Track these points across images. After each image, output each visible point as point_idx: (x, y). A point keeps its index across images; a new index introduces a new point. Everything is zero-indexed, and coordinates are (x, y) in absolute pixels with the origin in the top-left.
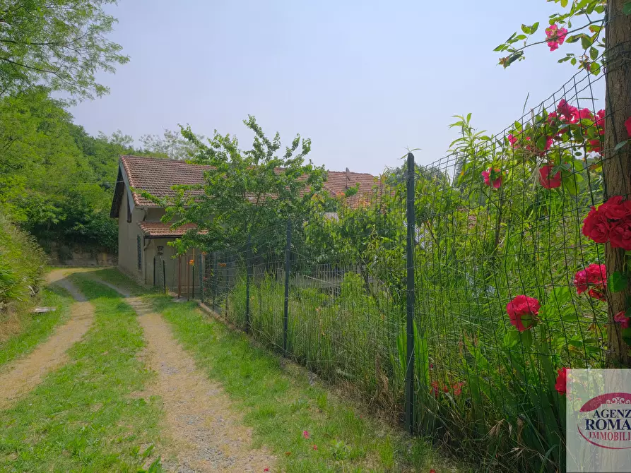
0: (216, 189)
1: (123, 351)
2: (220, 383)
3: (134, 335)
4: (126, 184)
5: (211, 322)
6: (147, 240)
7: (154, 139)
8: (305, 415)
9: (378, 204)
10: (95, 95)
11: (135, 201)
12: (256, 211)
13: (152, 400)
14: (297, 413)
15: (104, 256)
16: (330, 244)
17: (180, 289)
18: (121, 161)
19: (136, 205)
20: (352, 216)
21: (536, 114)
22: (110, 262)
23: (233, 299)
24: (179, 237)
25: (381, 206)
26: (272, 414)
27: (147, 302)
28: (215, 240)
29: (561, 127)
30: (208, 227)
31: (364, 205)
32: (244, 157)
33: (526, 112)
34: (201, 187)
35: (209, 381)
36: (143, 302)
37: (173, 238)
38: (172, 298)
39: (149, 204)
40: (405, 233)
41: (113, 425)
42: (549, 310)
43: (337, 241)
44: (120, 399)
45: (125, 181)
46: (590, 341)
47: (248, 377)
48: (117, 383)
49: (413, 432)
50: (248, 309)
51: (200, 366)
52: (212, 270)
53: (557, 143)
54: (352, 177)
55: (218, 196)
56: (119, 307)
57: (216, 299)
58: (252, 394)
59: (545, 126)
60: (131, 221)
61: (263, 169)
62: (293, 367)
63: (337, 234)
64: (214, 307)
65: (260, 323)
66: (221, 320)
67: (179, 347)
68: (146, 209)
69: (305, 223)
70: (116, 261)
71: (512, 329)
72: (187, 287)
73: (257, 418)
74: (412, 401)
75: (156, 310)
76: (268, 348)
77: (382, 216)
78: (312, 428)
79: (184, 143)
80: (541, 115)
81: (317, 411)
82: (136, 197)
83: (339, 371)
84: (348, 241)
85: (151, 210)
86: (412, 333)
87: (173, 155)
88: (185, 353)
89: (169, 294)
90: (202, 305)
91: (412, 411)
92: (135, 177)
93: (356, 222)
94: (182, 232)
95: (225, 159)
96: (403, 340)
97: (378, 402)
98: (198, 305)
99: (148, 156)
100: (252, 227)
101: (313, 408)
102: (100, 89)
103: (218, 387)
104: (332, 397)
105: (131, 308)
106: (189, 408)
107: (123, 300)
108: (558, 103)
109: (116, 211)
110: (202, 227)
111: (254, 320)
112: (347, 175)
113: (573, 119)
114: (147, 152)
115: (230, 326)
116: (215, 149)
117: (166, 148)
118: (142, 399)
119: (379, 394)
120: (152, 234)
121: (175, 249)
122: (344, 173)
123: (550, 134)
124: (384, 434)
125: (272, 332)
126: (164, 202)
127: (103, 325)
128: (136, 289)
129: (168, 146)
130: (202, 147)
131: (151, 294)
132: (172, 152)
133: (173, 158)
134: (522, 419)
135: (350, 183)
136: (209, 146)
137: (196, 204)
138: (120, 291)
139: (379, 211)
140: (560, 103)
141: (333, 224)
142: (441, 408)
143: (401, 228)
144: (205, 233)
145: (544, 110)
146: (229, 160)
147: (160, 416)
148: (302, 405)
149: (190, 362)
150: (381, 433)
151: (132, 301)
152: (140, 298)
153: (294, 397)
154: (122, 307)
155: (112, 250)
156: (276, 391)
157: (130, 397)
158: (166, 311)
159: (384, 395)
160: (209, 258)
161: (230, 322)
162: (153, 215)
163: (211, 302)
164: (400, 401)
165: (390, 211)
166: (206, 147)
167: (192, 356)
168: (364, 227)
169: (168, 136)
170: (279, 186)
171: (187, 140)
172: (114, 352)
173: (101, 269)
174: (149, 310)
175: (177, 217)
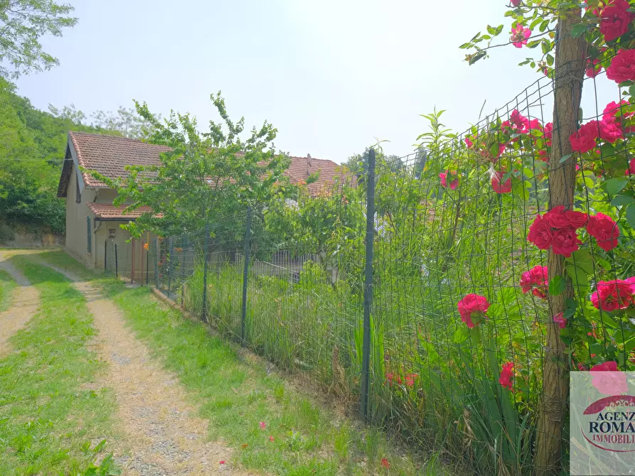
0: (173, 172)
1: (71, 339)
2: (175, 374)
3: (83, 323)
4: (75, 162)
5: (166, 309)
6: (98, 222)
7: (107, 115)
8: (261, 406)
9: (339, 195)
10: (43, 66)
11: (85, 181)
12: (214, 196)
13: (103, 392)
14: (254, 403)
15: (51, 238)
16: (290, 232)
17: (133, 273)
18: (70, 138)
19: (86, 185)
20: (312, 205)
21: (490, 121)
22: (57, 244)
23: (189, 285)
24: (133, 220)
25: (342, 196)
26: (228, 406)
27: (98, 287)
28: (171, 224)
29: (512, 136)
30: (164, 211)
31: (325, 194)
32: (203, 139)
33: (482, 118)
34: (157, 168)
35: (164, 372)
36: (93, 287)
37: (125, 221)
38: (125, 283)
39: (100, 185)
40: (365, 225)
41: (62, 419)
42: (496, 310)
43: (297, 230)
44: (69, 391)
45: (74, 158)
46: (531, 338)
47: (204, 367)
48: (66, 374)
49: (367, 421)
50: (205, 297)
51: (154, 356)
52: (168, 255)
53: (509, 151)
54: (313, 163)
55: (175, 178)
56: (67, 292)
57: (172, 285)
58: (209, 386)
59: (498, 133)
60: (80, 202)
61: (222, 152)
62: (251, 357)
63: (297, 222)
64: (168, 293)
65: (218, 311)
66: (177, 307)
67: (132, 335)
68: (97, 190)
69: (265, 210)
70: (63, 243)
71: (463, 325)
72: (140, 272)
73: (213, 410)
74: (366, 392)
75: (107, 296)
76: (225, 336)
77: (343, 206)
78: (268, 419)
79: (140, 121)
80: (495, 122)
81: (274, 401)
82: (86, 176)
83: (297, 361)
84: (308, 230)
85: (102, 190)
86: (369, 326)
87: (127, 133)
88: (138, 343)
89: (122, 279)
90: (157, 291)
91: (366, 401)
92: (85, 155)
93: (316, 211)
94: (136, 214)
95: (183, 140)
96: (360, 333)
97: (334, 393)
98: (152, 291)
99: (100, 133)
100: (210, 211)
101: (270, 399)
102: (49, 60)
103: (173, 378)
104: (289, 387)
105: (80, 294)
106: (142, 400)
107: (71, 285)
108: (510, 113)
109: (63, 191)
110: (158, 211)
111: (211, 309)
112: (309, 160)
113: (524, 129)
114: (99, 129)
115: (186, 314)
116: (172, 130)
117: (120, 125)
118: (93, 392)
119: (335, 385)
120: (103, 216)
121: (128, 233)
122: (305, 158)
123: (503, 142)
124: (340, 422)
125: (229, 320)
126: (117, 183)
127: (50, 312)
128: (86, 274)
129: (122, 123)
130: (158, 126)
131: (101, 278)
132: (127, 129)
133: (127, 136)
134: (469, 410)
135: (312, 169)
136: (166, 126)
137: (151, 186)
138: (67, 275)
139: (340, 201)
140: (513, 113)
141: (293, 212)
142: (394, 399)
143: (360, 219)
144: (160, 216)
145: (498, 118)
146: (187, 140)
147: (112, 409)
148: (259, 396)
149: (144, 351)
150: (336, 423)
151: (80, 286)
152: (90, 282)
153: (251, 388)
154: (70, 293)
155: (59, 232)
156: (233, 382)
157: (80, 389)
158: (118, 296)
159: (341, 386)
160: (165, 243)
161: (186, 310)
162: (105, 195)
163: (166, 288)
164: (355, 391)
165: (350, 202)
166: (163, 126)
167: (146, 345)
168: (325, 217)
169: (122, 112)
170: (239, 170)
171: (142, 118)
172: (62, 340)
173: (46, 251)
174: (100, 296)
175: (130, 199)
